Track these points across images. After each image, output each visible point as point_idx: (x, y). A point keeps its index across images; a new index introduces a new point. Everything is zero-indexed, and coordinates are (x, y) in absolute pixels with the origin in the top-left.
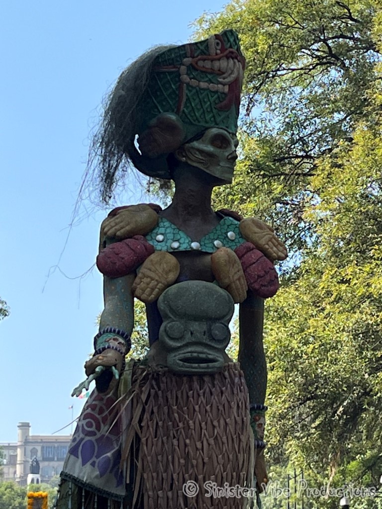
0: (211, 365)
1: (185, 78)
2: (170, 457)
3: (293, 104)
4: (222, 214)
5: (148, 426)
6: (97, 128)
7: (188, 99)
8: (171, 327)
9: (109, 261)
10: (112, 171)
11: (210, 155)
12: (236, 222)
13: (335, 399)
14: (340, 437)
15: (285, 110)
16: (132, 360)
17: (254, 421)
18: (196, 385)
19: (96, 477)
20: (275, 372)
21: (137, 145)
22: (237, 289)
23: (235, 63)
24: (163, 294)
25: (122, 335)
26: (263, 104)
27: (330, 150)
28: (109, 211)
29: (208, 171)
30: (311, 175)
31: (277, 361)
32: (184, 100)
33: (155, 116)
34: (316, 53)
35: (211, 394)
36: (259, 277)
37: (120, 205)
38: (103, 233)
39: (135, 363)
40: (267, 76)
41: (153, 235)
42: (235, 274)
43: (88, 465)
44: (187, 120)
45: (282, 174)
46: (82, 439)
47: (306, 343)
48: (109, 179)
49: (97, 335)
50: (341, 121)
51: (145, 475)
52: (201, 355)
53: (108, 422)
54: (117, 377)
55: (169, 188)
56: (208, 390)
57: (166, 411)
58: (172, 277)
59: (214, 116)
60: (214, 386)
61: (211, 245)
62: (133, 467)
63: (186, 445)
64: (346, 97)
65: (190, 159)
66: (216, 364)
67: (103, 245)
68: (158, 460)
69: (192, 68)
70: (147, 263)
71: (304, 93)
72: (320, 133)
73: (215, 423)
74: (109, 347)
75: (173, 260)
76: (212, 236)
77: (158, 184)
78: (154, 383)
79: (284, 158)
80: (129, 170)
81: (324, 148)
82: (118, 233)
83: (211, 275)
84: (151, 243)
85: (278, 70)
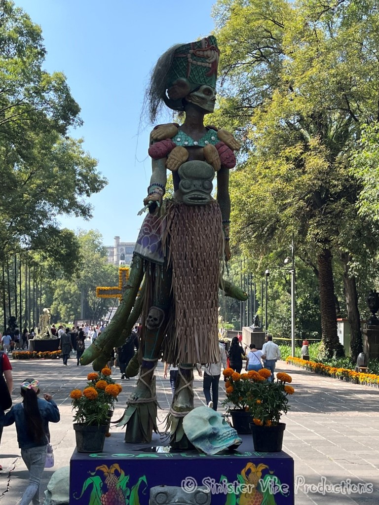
0: (204, 201)
1: (190, 60)
2: (185, 244)
3: (244, 81)
4: (209, 128)
5: (174, 230)
6: (147, 86)
7: (192, 71)
8: (185, 183)
9: (154, 151)
10: (155, 107)
11: (203, 99)
12: (216, 132)
13: (263, 224)
14: (266, 242)
15: (240, 84)
16: (166, 199)
17: (224, 228)
18: (197, 210)
19: (150, 254)
20: (234, 211)
21: (167, 94)
22: (216, 164)
23: (214, 52)
24: (181, 167)
25: (161, 187)
26: (229, 81)
27: (262, 103)
28: (154, 127)
29: (201, 107)
30: (252, 116)
31: (236, 206)
32: (190, 71)
33: (176, 79)
34: (255, 55)
35: (204, 215)
36: (227, 158)
37: (159, 124)
38: (151, 137)
39: (167, 200)
40: (231, 67)
41: (175, 138)
42: (215, 157)
43: (146, 248)
44: (191, 81)
45: (238, 116)
46: (143, 236)
47: (250, 197)
48: (154, 111)
49: (149, 187)
50: (267, 89)
51: (173, 253)
52: (199, 196)
53: (155, 228)
54: (159, 206)
55: (183, 115)
56: (202, 213)
57: (183, 223)
58: (185, 158)
59: (204, 79)
60: (205, 211)
61: (203, 143)
62: (167, 249)
63: (192, 239)
64: (270, 77)
65: (193, 101)
66: (206, 200)
67: (151, 143)
68: (179, 246)
69: (194, 55)
70: (173, 152)
71: (249, 75)
72: (257, 95)
73: (206, 228)
74: (155, 192)
75: (185, 150)
76: (204, 138)
77: (177, 113)
78: (176, 209)
79: (239, 108)
80: (163, 107)
81: (259, 103)
82: (159, 137)
83: (204, 157)
84: (174, 142)
85: (237, 64)
